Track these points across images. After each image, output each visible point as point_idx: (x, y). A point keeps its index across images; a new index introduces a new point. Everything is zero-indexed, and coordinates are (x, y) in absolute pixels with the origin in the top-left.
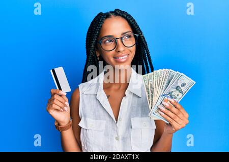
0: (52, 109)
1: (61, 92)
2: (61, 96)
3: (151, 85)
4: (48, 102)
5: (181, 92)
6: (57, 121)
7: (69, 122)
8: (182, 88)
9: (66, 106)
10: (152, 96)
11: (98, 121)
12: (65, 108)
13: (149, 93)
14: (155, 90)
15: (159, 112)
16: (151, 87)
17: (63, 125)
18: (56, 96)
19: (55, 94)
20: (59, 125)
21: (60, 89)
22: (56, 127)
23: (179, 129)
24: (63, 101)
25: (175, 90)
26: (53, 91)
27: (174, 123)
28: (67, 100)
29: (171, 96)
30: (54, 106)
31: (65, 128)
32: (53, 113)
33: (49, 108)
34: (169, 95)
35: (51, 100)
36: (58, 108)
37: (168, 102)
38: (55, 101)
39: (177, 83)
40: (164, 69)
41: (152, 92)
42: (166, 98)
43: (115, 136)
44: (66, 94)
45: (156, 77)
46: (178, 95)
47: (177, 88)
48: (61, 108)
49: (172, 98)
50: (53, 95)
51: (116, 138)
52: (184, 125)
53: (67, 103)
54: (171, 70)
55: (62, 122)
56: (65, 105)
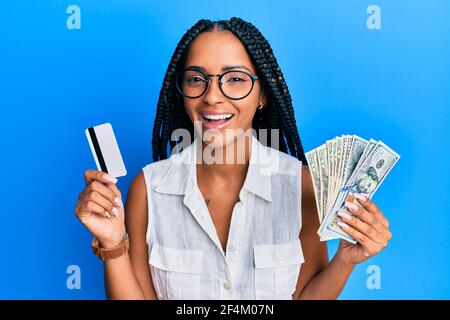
0: (87, 212)
1: (106, 177)
2: (106, 184)
3: (323, 170)
4: (80, 198)
5: (375, 178)
6: (97, 239)
7: (123, 241)
8: (377, 170)
9: (116, 206)
10: (326, 193)
11: (188, 252)
12: (115, 210)
13: (319, 189)
14: (331, 181)
15: (339, 223)
16: (324, 175)
17: (110, 246)
18: (95, 186)
19: (93, 180)
20: (101, 246)
21: (104, 169)
22: (95, 251)
23: (376, 254)
24: (110, 196)
25: (366, 175)
26: (89, 174)
27: (368, 243)
28: (119, 193)
29: (358, 188)
30: (91, 206)
31: (115, 254)
32: (90, 221)
33: (80, 210)
34: (354, 188)
35: (84, 194)
36: (99, 210)
37: (355, 201)
38: (93, 195)
39: (369, 162)
40: (344, 136)
41: (326, 186)
42: (350, 193)
43: (223, 281)
44: (116, 181)
45: (332, 154)
46: (369, 186)
47: (370, 172)
48: (106, 210)
49: (360, 192)
50: (89, 182)
51: (225, 285)
52: (385, 243)
53: (119, 201)
54: (355, 136)
55: (108, 240)
56: (114, 205)
